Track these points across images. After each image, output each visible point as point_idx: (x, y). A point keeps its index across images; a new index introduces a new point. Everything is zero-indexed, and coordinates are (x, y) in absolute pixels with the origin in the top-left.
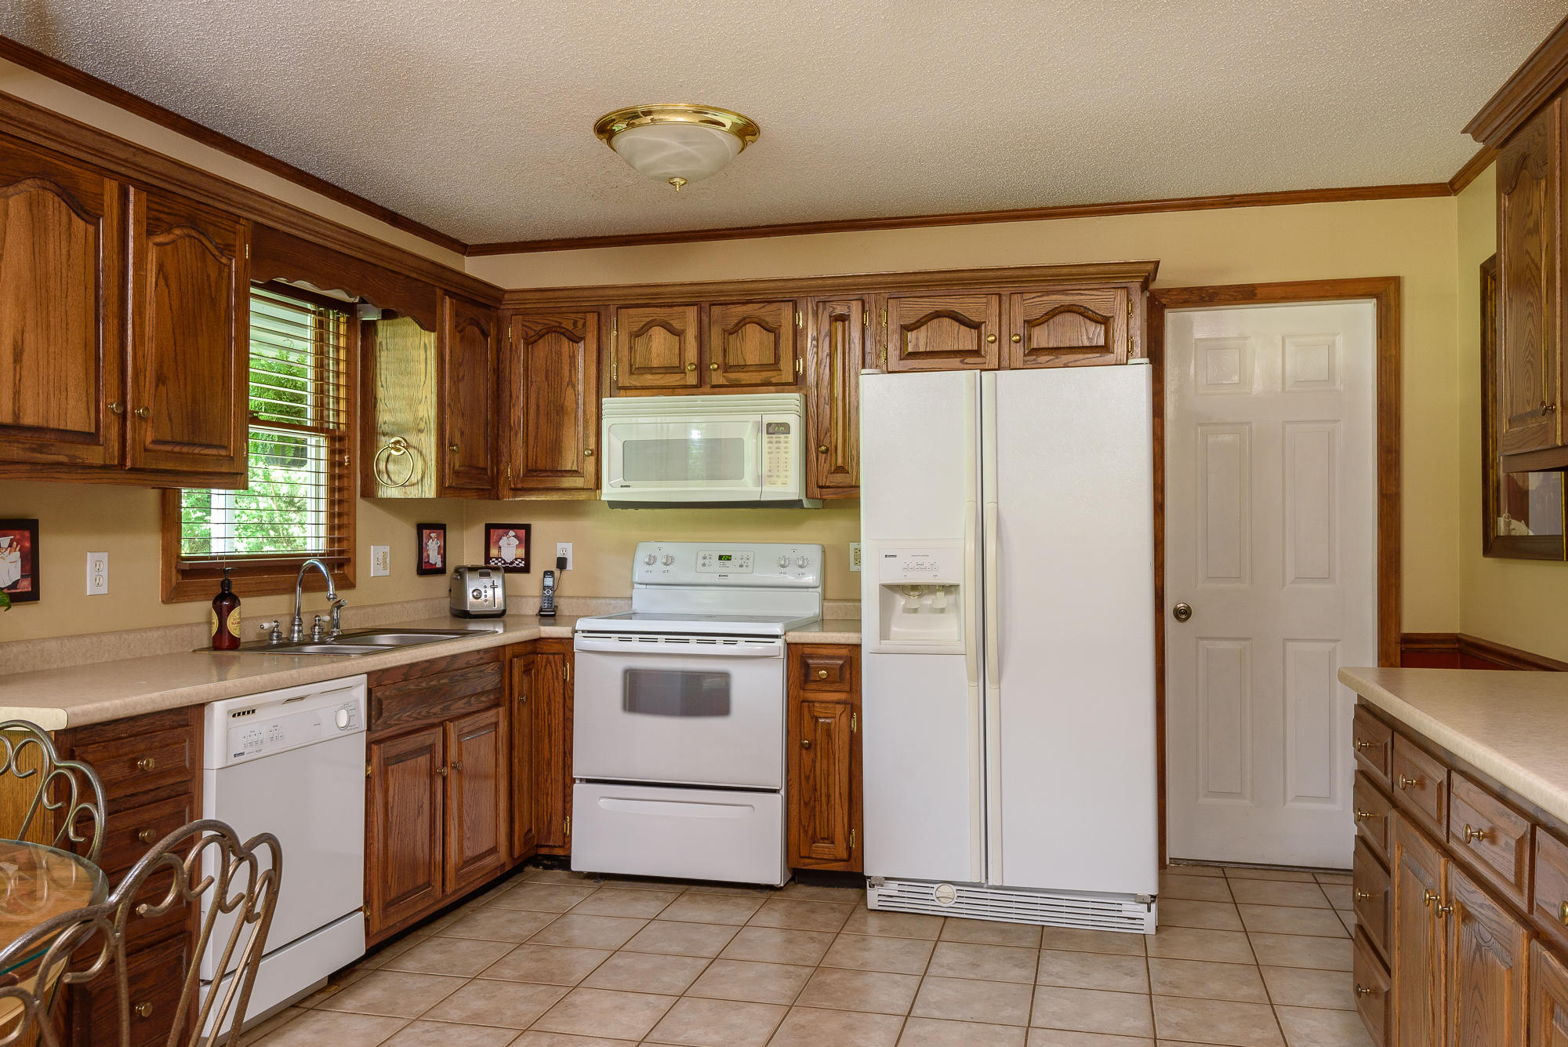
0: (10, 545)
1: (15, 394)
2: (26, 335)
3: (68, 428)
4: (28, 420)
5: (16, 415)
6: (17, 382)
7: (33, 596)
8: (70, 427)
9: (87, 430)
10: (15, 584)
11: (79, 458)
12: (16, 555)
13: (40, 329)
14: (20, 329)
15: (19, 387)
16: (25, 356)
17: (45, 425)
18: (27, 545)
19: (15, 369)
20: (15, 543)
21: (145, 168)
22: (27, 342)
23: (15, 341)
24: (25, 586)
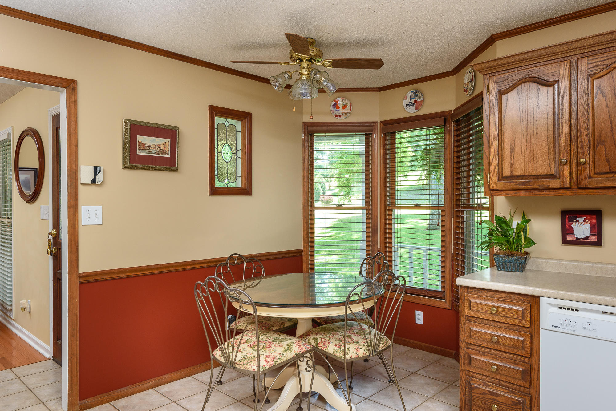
0: (584, 221)
1: (511, 165)
2: (516, 142)
3: (538, 174)
4: (518, 173)
5: (512, 173)
6: (512, 160)
7: (599, 243)
8: (539, 173)
9: (549, 173)
10: (587, 238)
11: (545, 186)
12: (588, 225)
13: (523, 137)
14: (513, 139)
15: (513, 162)
16: (516, 150)
17: (526, 174)
18: (594, 221)
19: (511, 155)
20: (587, 221)
21: (582, 47)
22: (516, 144)
23: (511, 145)
24: (594, 239)
